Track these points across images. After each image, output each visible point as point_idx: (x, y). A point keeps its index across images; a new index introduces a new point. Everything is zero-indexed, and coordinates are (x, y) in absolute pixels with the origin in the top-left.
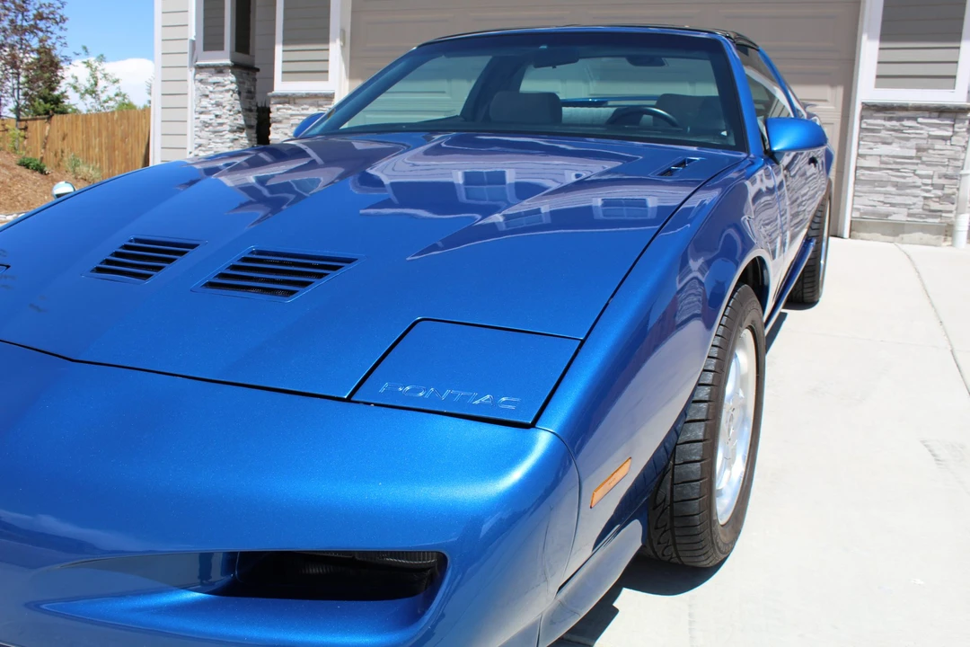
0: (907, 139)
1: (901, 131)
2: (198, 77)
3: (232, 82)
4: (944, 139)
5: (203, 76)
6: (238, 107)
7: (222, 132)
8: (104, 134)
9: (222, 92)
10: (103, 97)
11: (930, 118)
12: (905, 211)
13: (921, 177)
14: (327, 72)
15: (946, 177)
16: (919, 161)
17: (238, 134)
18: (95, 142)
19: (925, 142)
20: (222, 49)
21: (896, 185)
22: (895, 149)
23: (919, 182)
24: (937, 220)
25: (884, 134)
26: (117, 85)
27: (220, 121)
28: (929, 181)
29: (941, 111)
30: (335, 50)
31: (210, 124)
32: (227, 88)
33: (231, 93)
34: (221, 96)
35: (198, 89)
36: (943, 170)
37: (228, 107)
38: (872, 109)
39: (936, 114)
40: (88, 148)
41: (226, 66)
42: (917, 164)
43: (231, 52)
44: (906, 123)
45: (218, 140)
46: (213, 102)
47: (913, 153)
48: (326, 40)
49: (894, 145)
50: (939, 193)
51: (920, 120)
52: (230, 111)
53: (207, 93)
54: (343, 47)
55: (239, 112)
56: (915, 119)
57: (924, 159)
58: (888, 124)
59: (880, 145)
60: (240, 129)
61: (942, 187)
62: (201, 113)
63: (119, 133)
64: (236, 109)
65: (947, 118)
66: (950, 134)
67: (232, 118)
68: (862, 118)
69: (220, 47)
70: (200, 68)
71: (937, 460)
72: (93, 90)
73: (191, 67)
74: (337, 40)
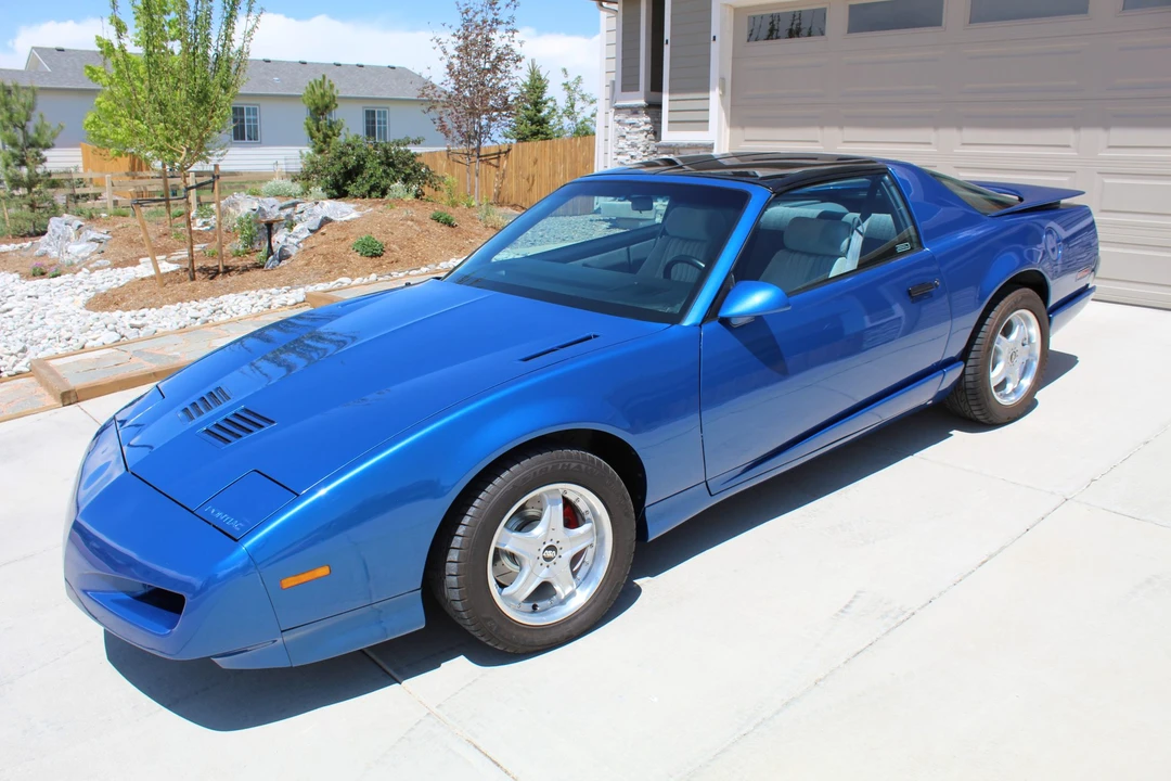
2: (617, 118)
3: (646, 123)
5: (621, 117)
6: (653, 147)
8: (568, 161)
9: (637, 133)
10: (579, 120)
14: (708, 121)
18: (560, 168)
20: (638, 90)
26: (594, 105)
30: (715, 96)
32: (641, 129)
33: (645, 133)
34: (636, 137)
35: (616, 130)
37: (642, 149)
40: (554, 175)
41: (640, 107)
43: (646, 93)
46: (629, 143)
48: (706, 89)
52: (644, 152)
53: (624, 134)
54: (722, 96)
55: (654, 153)
62: (619, 154)
63: (581, 159)
64: (650, 149)
69: (636, 88)
70: (619, 109)
71: (842, 611)
72: (570, 112)
73: (611, 107)
74: (717, 89)
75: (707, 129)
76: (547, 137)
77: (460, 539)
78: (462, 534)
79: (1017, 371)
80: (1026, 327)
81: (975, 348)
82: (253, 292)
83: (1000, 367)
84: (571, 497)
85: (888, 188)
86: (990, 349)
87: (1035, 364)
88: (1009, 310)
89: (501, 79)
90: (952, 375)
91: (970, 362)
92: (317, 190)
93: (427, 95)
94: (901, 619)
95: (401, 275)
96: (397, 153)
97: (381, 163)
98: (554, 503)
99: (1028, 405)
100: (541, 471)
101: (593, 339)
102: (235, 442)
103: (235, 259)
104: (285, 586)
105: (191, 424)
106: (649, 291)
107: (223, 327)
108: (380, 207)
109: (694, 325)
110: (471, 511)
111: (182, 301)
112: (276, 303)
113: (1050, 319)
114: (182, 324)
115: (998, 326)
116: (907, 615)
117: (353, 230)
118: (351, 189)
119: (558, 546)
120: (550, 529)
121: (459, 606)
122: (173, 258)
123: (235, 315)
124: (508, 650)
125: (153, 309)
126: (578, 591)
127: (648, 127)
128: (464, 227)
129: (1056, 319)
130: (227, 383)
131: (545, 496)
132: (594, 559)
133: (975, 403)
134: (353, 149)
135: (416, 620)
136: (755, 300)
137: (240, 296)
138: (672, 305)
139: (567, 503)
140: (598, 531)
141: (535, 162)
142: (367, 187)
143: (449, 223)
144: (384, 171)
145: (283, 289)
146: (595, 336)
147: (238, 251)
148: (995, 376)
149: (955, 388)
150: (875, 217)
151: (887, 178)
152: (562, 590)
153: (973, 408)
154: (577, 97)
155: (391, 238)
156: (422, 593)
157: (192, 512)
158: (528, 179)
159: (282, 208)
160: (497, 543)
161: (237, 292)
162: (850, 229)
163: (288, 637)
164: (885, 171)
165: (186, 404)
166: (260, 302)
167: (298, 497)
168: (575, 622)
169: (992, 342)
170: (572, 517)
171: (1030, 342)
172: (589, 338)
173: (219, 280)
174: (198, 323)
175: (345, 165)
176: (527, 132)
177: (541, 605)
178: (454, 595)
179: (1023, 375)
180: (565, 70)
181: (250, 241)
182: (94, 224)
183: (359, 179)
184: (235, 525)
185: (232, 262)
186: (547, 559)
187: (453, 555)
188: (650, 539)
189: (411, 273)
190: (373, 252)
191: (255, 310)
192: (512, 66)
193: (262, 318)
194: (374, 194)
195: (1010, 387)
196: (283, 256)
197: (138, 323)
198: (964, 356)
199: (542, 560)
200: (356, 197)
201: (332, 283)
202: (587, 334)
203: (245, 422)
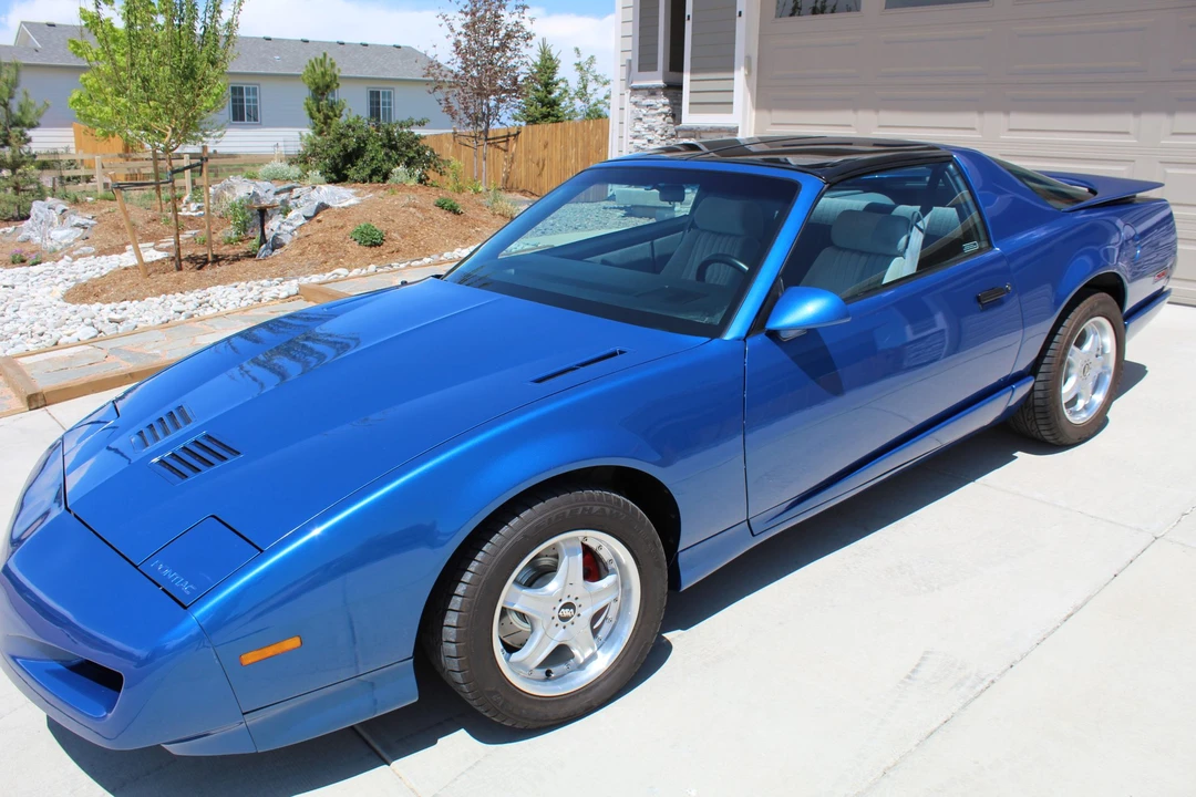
2: (633, 99)
3: (664, 105)
5: (638, 98)
8: (580, 144)
9: (654, 115)
14: (732, 103)
18: (572, 152)
20: (656, 70)
30: (740, 75)
32: (659, 111)
33: (663, 116)
34: (653, 120)
35: (633, 112)
37: (659, 132)
40: (565, 160)
41: (659, 88)
43: (665, 73)
46: (646, 126)
48: (731, 69)
52: (662, 136)
53: (641, 116)
54: (748, 76)
62: (635, 137)
63: (594, 143)
69: (653, 67)
70: (635, 90)
71: (909, 677)
72: (582, 94)
73: (626, 88)
74: (743, 69)
75: (731, 112)
76: (558, 119)
77: (459, 599)
78: (462, 594)
79: (1090, 384)
80: (1101, 337)
81: (1046, 360)
82: (243, 283)
83: (1072, 381)
84: (593, 544)
85: (953, 178)
86: (1062, 362)
87: (1109, 378)
88: (1084, 317)
89: (510, 58)
90: (1021, 391)
91: (1040, 377)
92: (315, 174)
93: (433, 75)
94: (979, 689)
95: (402, 266)
96: (400, 135)
97: (383, 146)
98: (572, 553)
99: (1099, 423)
100: (557, 517)
101: (619, 357)
102: (193, 476)
103: (227, 247)
104: (246, 662)
105: (146, 451)
106: (681, 296)
107: (209, 322)
108: (381, 192)
109: (738, 339)
110: (473, 566)
111: (166, 293)
112: (267, 296)
113: (1126, 326)
114: (164, 319)
115: (1072, 336)
116: (986, 683)
117: (352, 218)
118: (351, 172)
119: (576, 603)
120: (568, 583)
121: (458, 677)
122: (161, 245)
123: (222, 309)
124: (517, 726)
125: (135, 302)
126: (599, 653)
127: (666, 109)
128: (470, 214)
129: (1132, 326)
130: (189, 401)
131: (562, 545)
132: (618, 615)
133: (1043, 422)
134: (353, 130)
135: (407, 692)
136: (807, 310)
137: (229, 289)
138: (711, 314)
139: (587, 551)
140: (624, 582)
141: (546, 146)
142: (368, 171)
143: (454, 210)
144: (386, 154)
145: (276, 281)
146: (621, 352)
147: (230, 239)
148: (1067, 390)
149: (1022, 406)
150: (937, 210)
151: (951, 166)
152: (579, 654)
153: (1041, 428)
154: (590, 78)
155: (392, 226)
156: (414, 662)
157: (136, 567)
158: (538, 164)
159: (277, 193)
160: (505, 602)
161: (226, 284)
162: (908, 224)
163: (251, 720)
164: (949, 159)
165: (142, 426)
166: (250, 295)
167: (261, 553)
168: (598, 689)
169: (1065, 355)
170: (594, 567)
171: (1103, 353)
172: (613, 354)
173: (208, 271)
174: (182, 318)
175: (345, 147)
176: (537, 115)
177: (556, 670)
178: (453, 664)
179: (1095, 390)
180: (577, 49)
181: (244, 227)
182: (79, 208)
183: (360, 163)
184: (185, 588)
185: (224, 250)
186: (564, 619)
187: (451, 619)
188: (684, 588)
189: (413, 264)
190: (373, 241)
191: (244, 304)
192: (522, 43)
193: (251, 312)
194: (375, 178)
195: (1081, 403)
196: (277, 244)
197: (117, 317)
198: (1033, 370)
199: (557, 620)
200: (356, 181)
201: (328, 274)
202: (611, 350)
203: (206, 452)
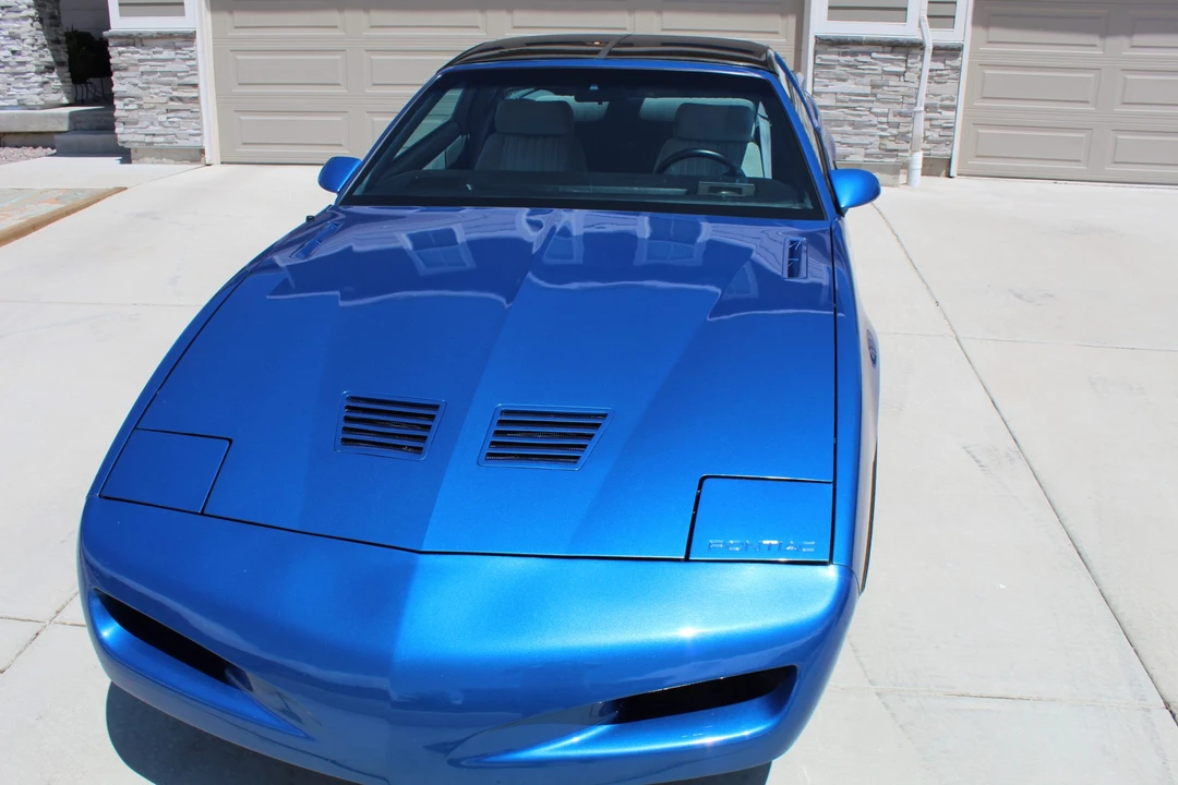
0: (862, 75)
1: (856, 67)
4: (898, 74)
6: (42, 40)
7: (24, 73)
9: (16, 20)
11: (883, 52)
12: (862, 151)
13: (876, 115)
15: (900, 114)
16: (874, 99)
17: (47, 75)
19: (879, 78)
21: (852, 124)
22: (850, 86)
23: (875, 120)
24: (893, 160)
25: (838, 70)
27: (19, 59)
28: (884, 120)
29: (895, 46)
31: (6, 64)
32: (24, 14)
33: (30, 21)
34: (16, 25)
36: (898, 108)
37: (29, 41)
38: (826, 43)
39: (889, 49)
42: (872, 101)
44: (860, 58)
45: (21, 85)
46: (6, 33)
47: (868, 90)
49: (849, 81)
50: (895, 131)
51: (874, 55)
52: (33, 45)
55: (45, 46)
56: (869, 54)
57: (879, 96)
58: (843, 59)
59: (835, 82)
60: (49, 69)
61: (897, 126)
64: (39, 42)
65: (900, 53)
66: (903, 69)
67: (37, 54)
68: (816, 53)
71: (981, 466)
75: (182, 14)
167: (833, 484)
